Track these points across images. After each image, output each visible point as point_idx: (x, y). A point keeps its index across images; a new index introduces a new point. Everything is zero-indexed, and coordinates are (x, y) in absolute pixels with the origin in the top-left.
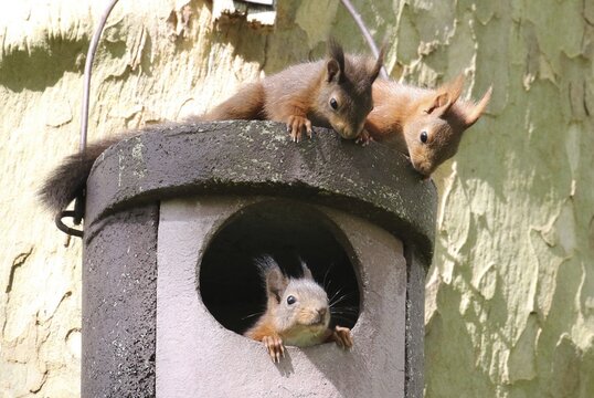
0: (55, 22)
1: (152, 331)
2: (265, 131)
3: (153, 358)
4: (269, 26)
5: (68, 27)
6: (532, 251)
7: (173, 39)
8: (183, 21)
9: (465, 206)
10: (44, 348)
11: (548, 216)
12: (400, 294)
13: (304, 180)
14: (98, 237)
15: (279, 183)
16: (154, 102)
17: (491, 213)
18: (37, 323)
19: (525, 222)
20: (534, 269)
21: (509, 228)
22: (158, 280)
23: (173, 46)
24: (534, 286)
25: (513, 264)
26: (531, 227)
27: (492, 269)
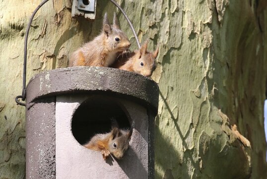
0: (12, 19)
1: (54, 146)
2: (96, 71)
3: (54, 157)
4: (93, 20)
5: (17, 21)
6: (191, 100)
7: (57, 24)
8: (60, 17)
9: (166, 84)
10: (10, 145)
11: (196, 85)
12: (146, 129)
13: (111, 89)
14: (32, 108)
15: (101, 90)
16: (50, 49)
17: (175, 86)
18: (7, 134)
19: (188, 88)
20: (192, 107)
21: (182, 91)
22: (56, 127)
23: (57, 27)
24: (192, 113)
25: (184, 105)
26: (190, 90)
27: (176, 107)
